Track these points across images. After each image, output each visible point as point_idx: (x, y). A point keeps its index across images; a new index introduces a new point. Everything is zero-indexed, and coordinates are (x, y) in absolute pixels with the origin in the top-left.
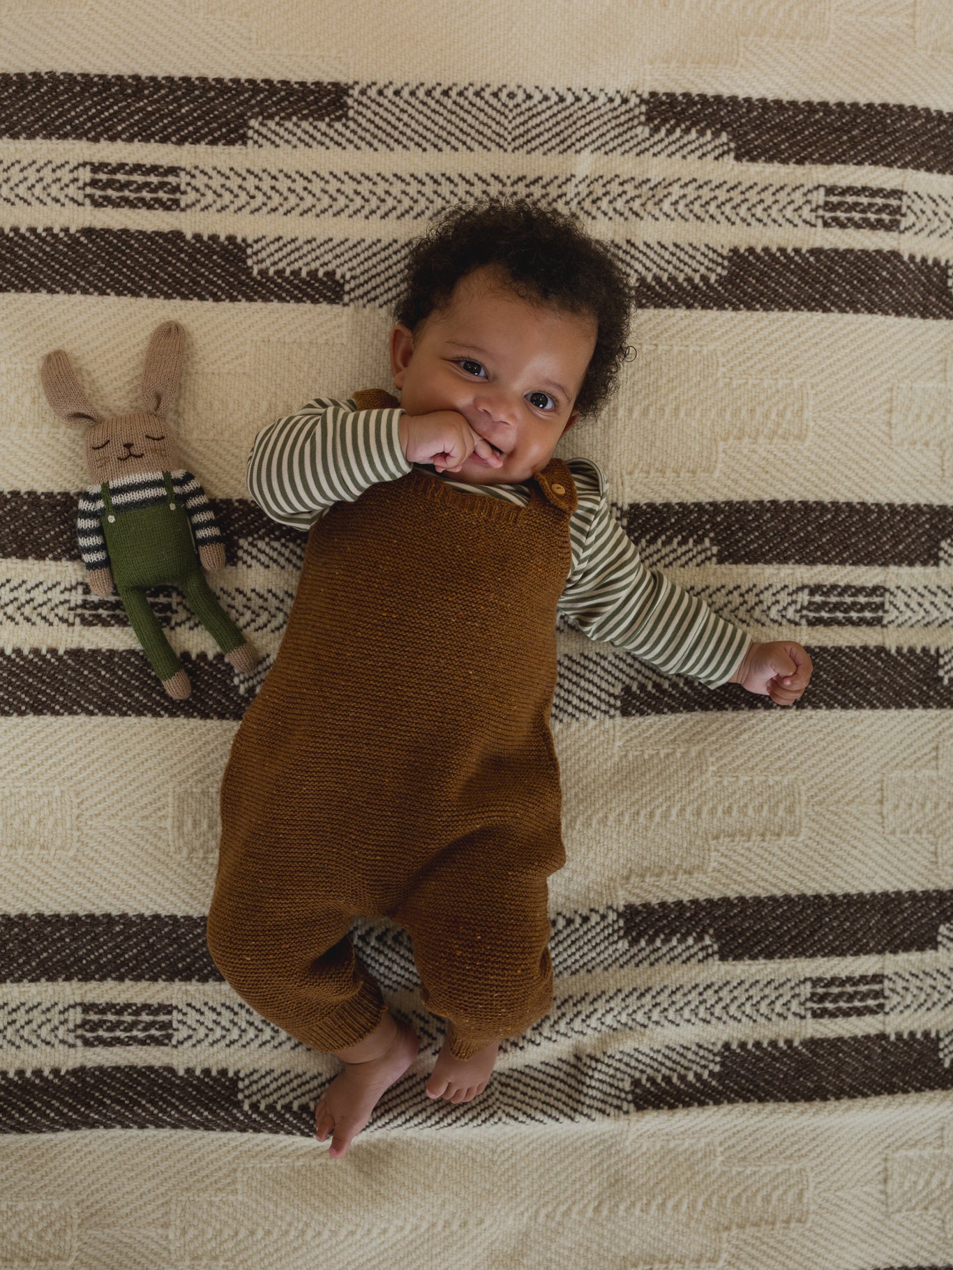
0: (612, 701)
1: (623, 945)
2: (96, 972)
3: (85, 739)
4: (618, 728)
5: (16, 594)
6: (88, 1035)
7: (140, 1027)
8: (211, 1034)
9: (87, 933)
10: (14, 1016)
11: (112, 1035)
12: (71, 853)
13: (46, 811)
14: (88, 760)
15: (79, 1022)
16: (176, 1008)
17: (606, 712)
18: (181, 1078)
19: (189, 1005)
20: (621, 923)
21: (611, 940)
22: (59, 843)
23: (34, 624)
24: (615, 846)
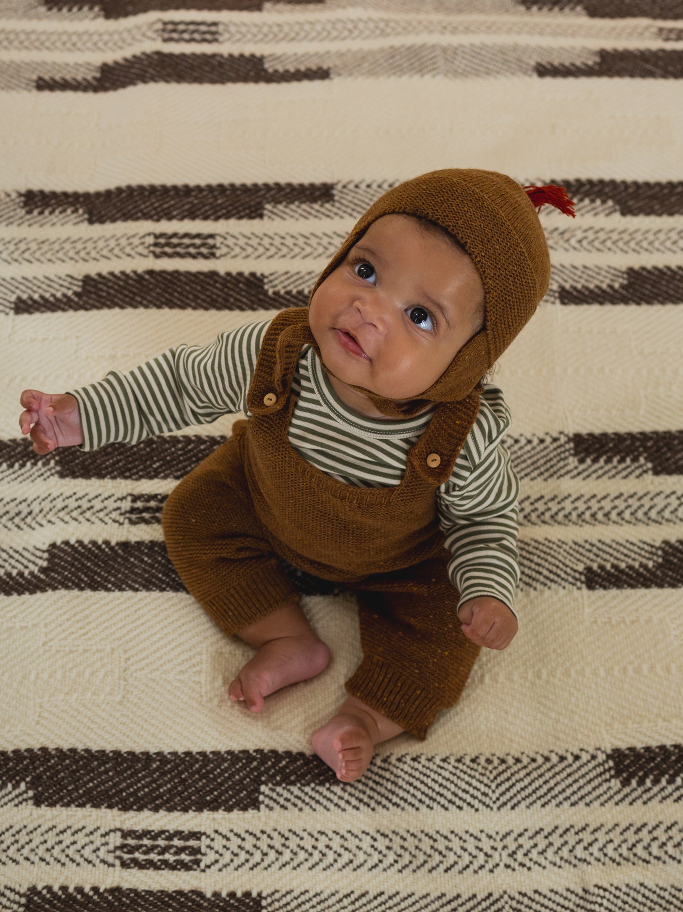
0: (577, 575)
1: (615, 784)
2: (134, 803)
3: (132, 609)
4: (585, 598)
5: (80, 502)
6: (126, 856)
7: (172, 851)
8: (235, 859)
9: (129, 768)
10: (61, 837)
11: (146, 857)
12: (118, 698)
13: (98, 664)
14: (135, 624)
15: (118, 844)
16: (205, 834)
17: (574, 584)
18: (209, 900)
19: (216, 832)
20: (611, 763)
21: (604, 777)
22: (108, 689)
23: (93, 523)
24: (594, 695)
